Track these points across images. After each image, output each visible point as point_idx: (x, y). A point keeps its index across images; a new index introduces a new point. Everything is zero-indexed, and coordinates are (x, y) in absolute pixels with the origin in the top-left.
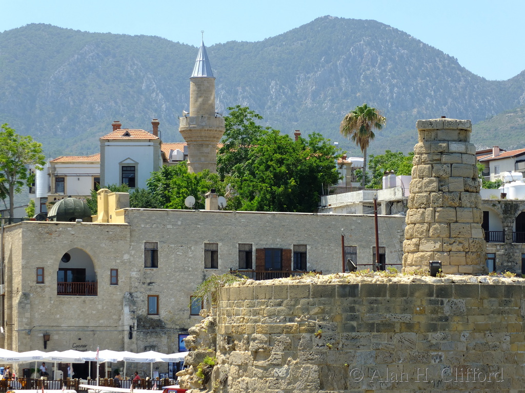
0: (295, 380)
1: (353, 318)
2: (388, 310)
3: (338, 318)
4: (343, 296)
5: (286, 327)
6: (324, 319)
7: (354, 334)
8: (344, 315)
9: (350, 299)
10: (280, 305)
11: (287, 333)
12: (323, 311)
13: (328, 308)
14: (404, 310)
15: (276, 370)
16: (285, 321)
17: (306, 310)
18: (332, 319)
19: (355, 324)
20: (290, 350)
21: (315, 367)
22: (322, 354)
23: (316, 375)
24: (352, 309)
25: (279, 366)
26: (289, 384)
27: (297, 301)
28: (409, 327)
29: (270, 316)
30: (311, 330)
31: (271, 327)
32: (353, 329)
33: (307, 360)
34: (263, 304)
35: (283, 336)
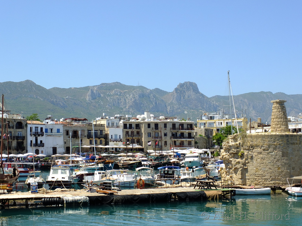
0: (277, 155)
1: (288, 142)
2: (294, 140)
3: (285, 142)
4: (286, 137)
5: (274, 144)
6: (282, 142)
7: (288, 145)
8: (286, 141)
9: (287, 138)
10: (272, 139)
11: (274, 145)
12: (282, 140)
13: (283, 140)
14: (296, 140)
15: (271, 153)
16: (273, 143)
17: (278, 140)
18: (284, 142)
19: (288, 143)
20: (275, 149)
21: (281, 152)
22: (282, 149)
23: (281, 154)
24: (288, 140)
25: (272, 152)
26: (275, 156)
27: (276, 138)
28: (297, 144)
29: (269, 141)
30: (280, 144)
31: (269, 144)
32: (288, 144)
33: (279, 151)
34: (266, 139)
35: (273, 146)
